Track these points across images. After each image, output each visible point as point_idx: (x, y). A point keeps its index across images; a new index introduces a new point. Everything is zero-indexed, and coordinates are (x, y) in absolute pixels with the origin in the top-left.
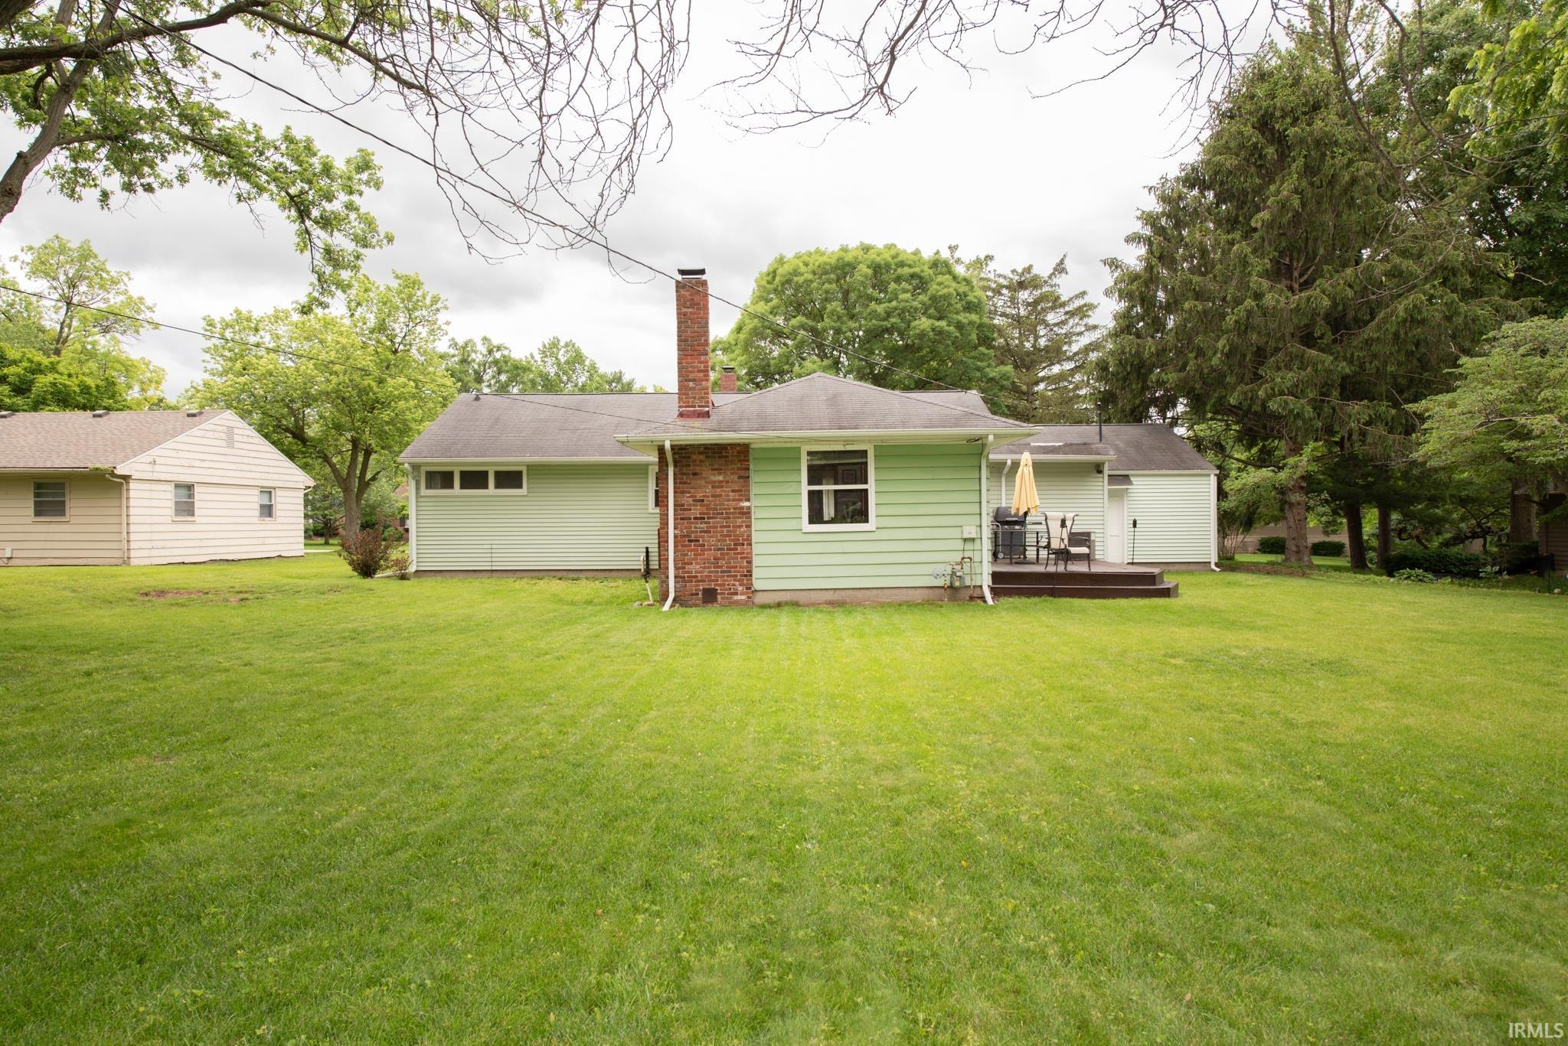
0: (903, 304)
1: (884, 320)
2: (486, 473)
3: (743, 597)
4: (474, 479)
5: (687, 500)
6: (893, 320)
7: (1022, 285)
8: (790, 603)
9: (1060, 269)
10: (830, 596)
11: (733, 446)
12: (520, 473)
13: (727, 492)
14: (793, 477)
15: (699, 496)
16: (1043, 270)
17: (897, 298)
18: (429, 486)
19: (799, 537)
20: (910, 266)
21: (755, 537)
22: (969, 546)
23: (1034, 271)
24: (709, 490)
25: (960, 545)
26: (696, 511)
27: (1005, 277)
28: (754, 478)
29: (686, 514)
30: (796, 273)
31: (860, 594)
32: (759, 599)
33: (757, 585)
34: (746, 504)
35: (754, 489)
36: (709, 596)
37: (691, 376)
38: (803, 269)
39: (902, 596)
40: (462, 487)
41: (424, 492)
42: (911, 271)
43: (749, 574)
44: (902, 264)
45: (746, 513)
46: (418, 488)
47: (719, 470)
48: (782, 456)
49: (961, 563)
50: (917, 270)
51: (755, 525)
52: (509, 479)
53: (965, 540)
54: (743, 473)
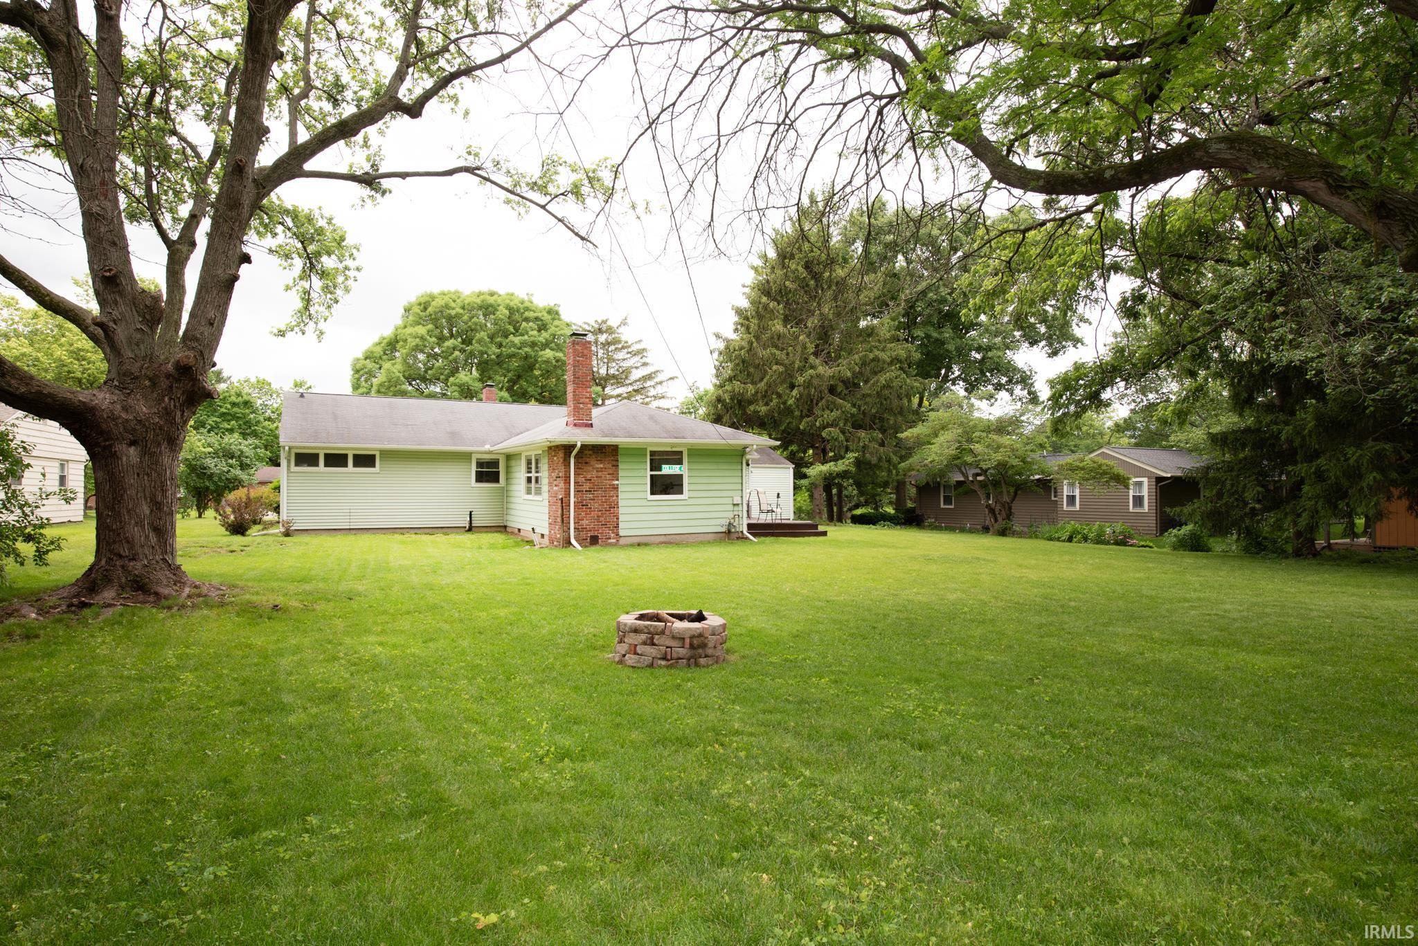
0: (532, 339)
1: (520, 348)
2: (346, 456)
3: (614, 541)
4: (336, 460)
5: (581, 479)
6: (526, 349)
7: (600, 331)
8: (641, 544)
9: (624, 323)
10: (662, 539)
11: (609, 446)
12: (373, 457)
13: (604, 474)
14: (642, 466)
15: (589, 477)
16: (613, 323)
17: (527, 333)
18: (297, 464)
19: (644, 503)
20: (534, 311)
21: (621, 503)
22: (736, 508)
23: (608, 323)
24: (594, 473)
25: (731, 507)
26: (587, 486)
27: (589, 325)
28: (621, 466)
29: (580, 488)
30: (447, 306)
31: (678, 537)
32: (622, 541)
33: (622, 533)
34: (616, 482)
35: (621, 473)
36: (594, 541)
37: (582, 401)
38: (453, 305)
39: (701, 538)
40: (326, 465)
41: (294, 468)
42: (536, 315)
43: (617, 527)
44: (527, 309)
45: (616, 488)
46: (289, 466)
47: (601, 461)
48: (636, 453)
49: (734, 518)
50: (540, 315)
51: (621, 496)
52: (365, 460)
53: (734, 505)
54: (615, 463)
